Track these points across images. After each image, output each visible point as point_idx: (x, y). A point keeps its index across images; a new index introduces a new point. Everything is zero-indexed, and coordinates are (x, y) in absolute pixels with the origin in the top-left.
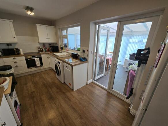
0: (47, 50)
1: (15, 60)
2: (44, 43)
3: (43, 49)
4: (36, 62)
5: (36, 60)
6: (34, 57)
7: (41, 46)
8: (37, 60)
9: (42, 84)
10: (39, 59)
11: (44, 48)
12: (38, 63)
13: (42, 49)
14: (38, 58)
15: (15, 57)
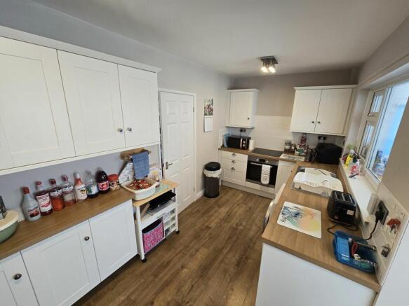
0: (307, 153)
1: (234, 158)
2: (304, 134)
3: (296, 148)
4: (262, 172)
5: (263, 168)
6: (263, 161)
7: (295, 141)
8: (266, 169)
9: (234, 225)
10: (271, 169)
11: (300, 146)
12: (265, 177)
13: (293, 148)
14: (269, 167)
15: (236, 154)
